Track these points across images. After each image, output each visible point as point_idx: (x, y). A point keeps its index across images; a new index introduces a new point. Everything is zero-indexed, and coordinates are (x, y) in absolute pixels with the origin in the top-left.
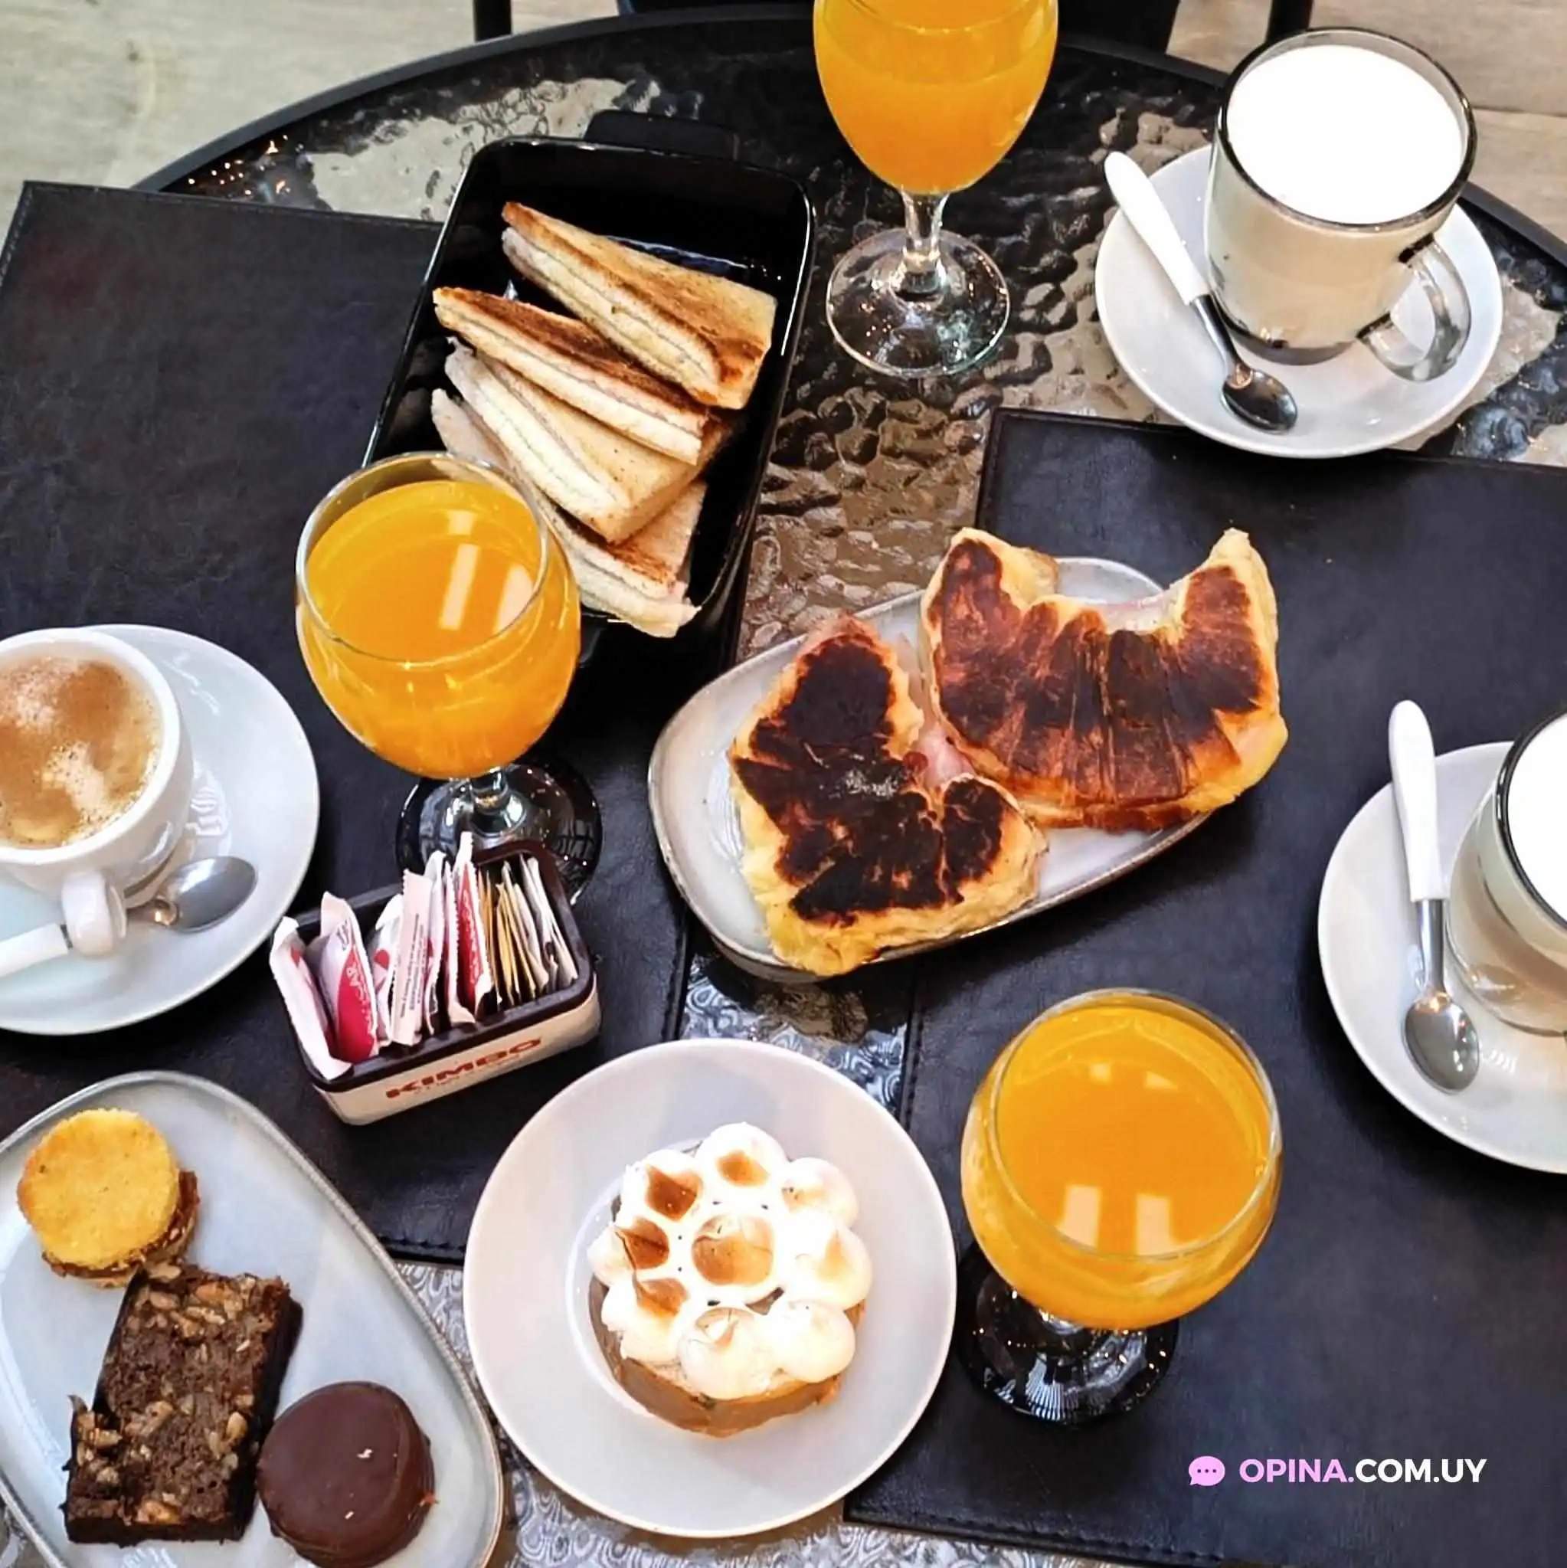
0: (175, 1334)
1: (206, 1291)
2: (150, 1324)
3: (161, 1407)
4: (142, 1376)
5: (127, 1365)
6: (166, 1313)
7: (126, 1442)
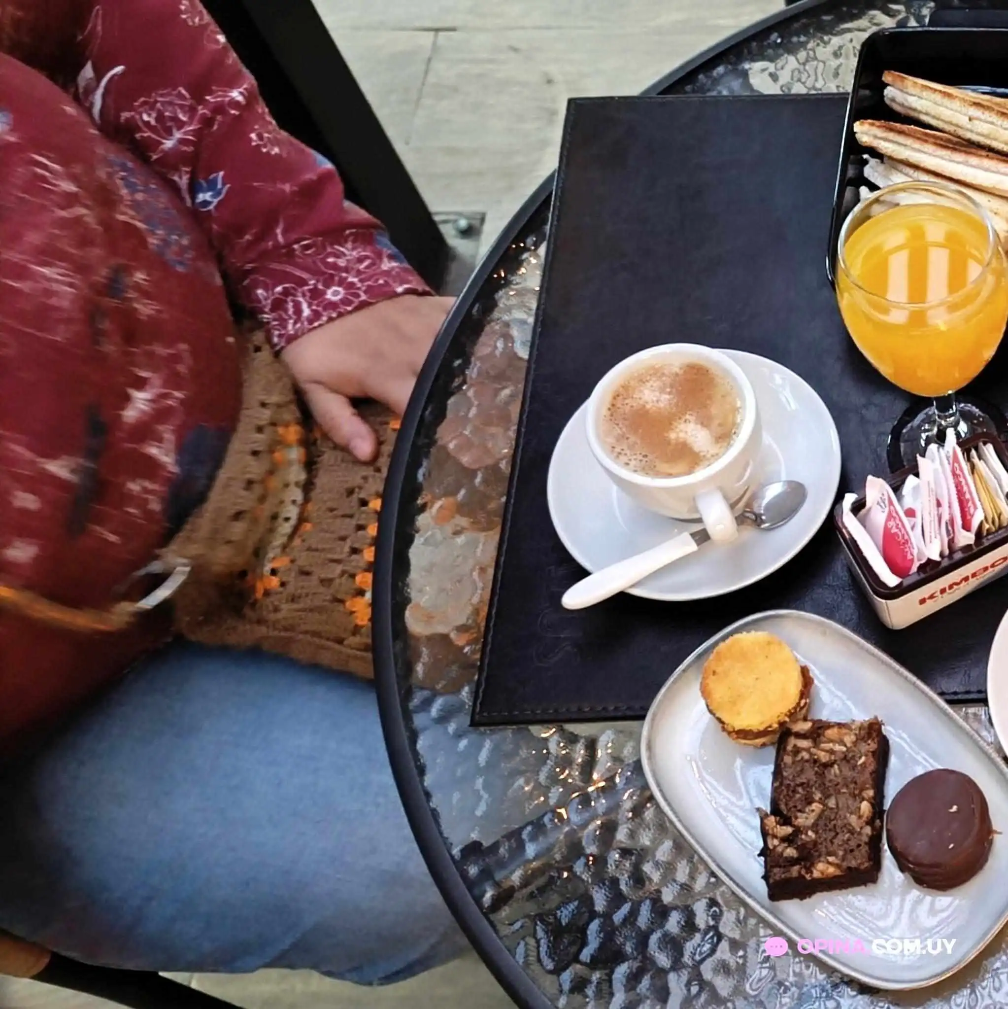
0: (815, 761)
1: (831, 733)
2: (799, 758)
3: (816, 807)
4: (800, 790)
5: (789, 785)
6: (807, 750)
7: (798, 831)
